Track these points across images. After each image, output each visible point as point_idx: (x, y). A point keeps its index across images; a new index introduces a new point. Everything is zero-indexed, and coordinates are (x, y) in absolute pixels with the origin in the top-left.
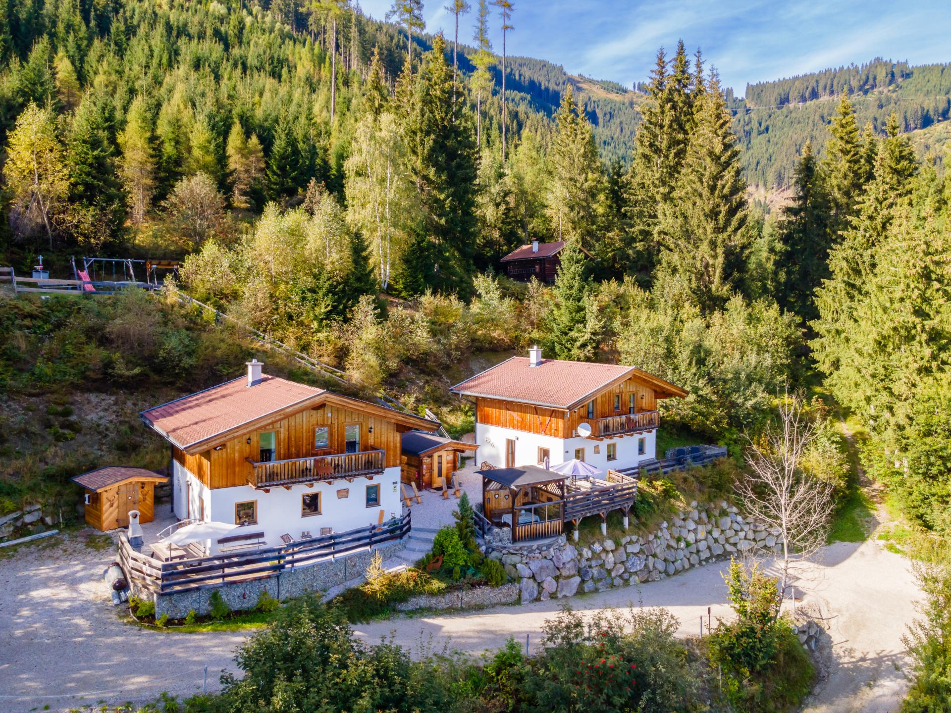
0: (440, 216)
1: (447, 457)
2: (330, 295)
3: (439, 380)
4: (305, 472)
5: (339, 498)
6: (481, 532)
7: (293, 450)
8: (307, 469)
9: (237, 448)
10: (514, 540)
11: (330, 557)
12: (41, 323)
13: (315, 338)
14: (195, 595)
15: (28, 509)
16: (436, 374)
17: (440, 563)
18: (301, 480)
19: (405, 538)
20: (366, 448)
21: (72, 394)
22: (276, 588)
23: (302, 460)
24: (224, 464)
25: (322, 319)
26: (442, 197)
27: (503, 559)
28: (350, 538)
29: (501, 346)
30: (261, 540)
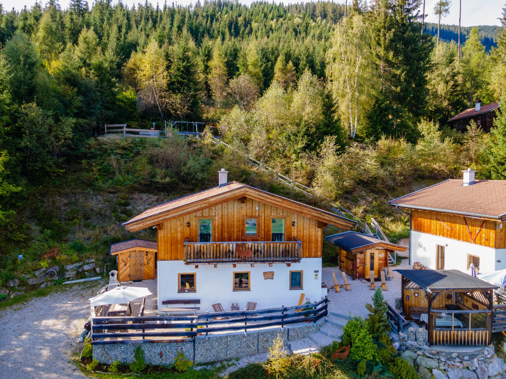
0: (396, 87)
1: (379, 255)
2: (306, 136)
3: (385, 198)
4: (228, 254)
5: (265, 279)
6: (396, 327)
7: (226, 235)
8: (229, 251)
9: (179, 229)
10: (431, 342)
11: (243, 330)
12: (129, 152)
13: (294, 166)
14: (123, 347)
15: (87, 261)
16: (382, 193)
17: (346, 353)
18: (224, 260)
19: (319, 322)
20: (289, 239)
21: (132, 193)
22: (191, 351)
23: (225, 244)
24: (169, 242)
25: (299, 153)
26: (398, 72)
27: (418, 360)
28: (262, 316)
29: (440, 175)
30: (197, 306)
